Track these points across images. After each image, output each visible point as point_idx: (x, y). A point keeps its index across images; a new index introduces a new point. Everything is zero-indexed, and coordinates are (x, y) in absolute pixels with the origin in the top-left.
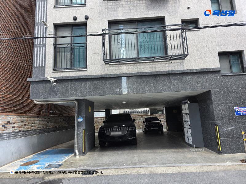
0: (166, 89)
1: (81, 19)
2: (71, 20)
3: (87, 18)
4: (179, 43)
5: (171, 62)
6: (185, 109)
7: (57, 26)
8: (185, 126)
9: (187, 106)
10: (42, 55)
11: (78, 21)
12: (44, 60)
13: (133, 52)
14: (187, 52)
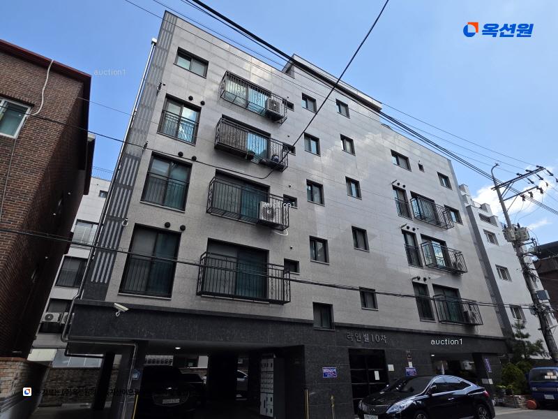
0: (262, 339)
1: (175, 228)
2: (162, 226)
3: (183, 228)
4: (280, 285)
5: (271, 305)
6: (268, 366)
7: (139, 228)
8: (262, 381)
9: (271, 361)
10: (108, 265)
11: (171, 229)
12: (108, 273)
13: (231, 283)
14: (288, 298)
